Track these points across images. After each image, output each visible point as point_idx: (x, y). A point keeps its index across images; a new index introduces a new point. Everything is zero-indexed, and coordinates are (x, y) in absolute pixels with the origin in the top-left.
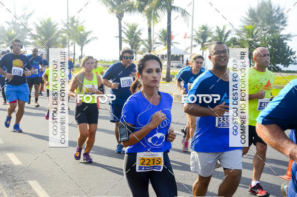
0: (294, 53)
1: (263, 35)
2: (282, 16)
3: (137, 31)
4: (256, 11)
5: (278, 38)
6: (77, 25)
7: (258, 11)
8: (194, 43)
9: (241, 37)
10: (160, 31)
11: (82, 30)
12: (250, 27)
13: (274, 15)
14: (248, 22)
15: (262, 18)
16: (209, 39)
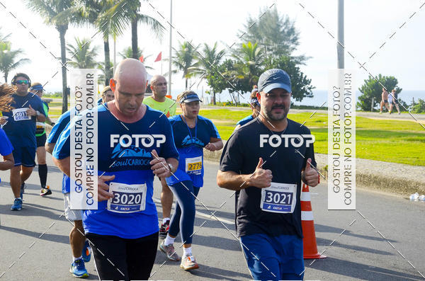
0: (310, 82)
1: (268, 57)
2: (292, 31)
3: (90, 50)
4: (258, 24)
5: (288, 61)
7: (260, 23)
8: (174, 68)
9: (238, 59)
10: (124, 50)
11: (6, 48)
12: (250, 46)
13: (281, 30)
14: (247, 39)
15: (266, 34)
16: (194, 62)
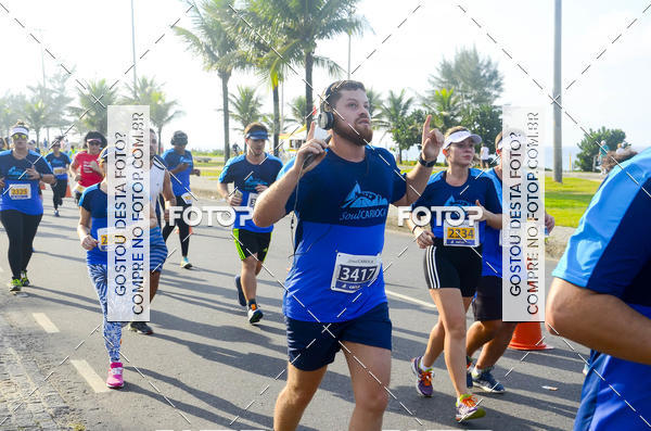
1: (465, 107)
2: (495, 75)
3: (253, 100)
4: (453, 67)
5: (490, 112)
6: (151, 91)
7: (456, 66)
9: (429, 108)
10: (294, 100)
11: (160, 98)
12: (444, 93)
13: (482, 74)
14: (441, 85)
15: (463, 78)
16: (377, 112)
